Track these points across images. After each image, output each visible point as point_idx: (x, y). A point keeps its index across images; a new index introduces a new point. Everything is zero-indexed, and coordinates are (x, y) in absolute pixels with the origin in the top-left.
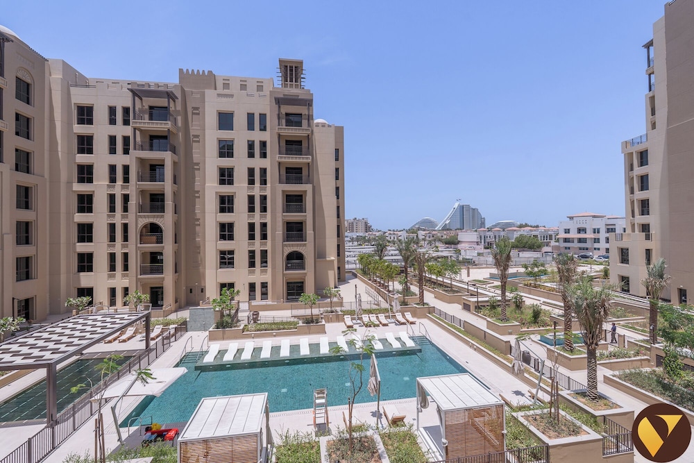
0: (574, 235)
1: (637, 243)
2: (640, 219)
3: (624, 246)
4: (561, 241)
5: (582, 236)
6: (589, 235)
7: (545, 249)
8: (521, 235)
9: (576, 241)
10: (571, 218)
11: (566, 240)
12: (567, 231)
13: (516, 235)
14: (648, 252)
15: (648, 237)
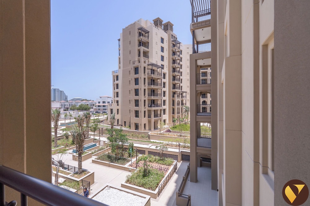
0: (101, 104)
1: (115, 107)
2: (116, 99)
3: (112, 108)
4: (97, 106)
5: (104, 104)
6: (106, 104)
7: (91, 110)
8: (81, 104)
9: (102, 106)
10: (101, 97)
11: (99, 106)
12: (99, 103)
13: (79, 104)
14: (118, 110)
15: (118, 105)
